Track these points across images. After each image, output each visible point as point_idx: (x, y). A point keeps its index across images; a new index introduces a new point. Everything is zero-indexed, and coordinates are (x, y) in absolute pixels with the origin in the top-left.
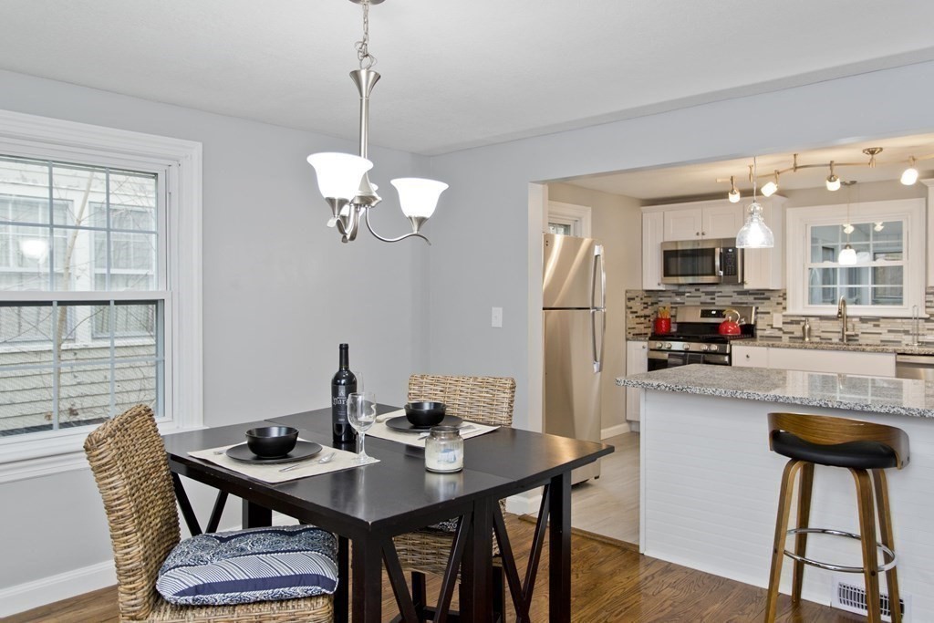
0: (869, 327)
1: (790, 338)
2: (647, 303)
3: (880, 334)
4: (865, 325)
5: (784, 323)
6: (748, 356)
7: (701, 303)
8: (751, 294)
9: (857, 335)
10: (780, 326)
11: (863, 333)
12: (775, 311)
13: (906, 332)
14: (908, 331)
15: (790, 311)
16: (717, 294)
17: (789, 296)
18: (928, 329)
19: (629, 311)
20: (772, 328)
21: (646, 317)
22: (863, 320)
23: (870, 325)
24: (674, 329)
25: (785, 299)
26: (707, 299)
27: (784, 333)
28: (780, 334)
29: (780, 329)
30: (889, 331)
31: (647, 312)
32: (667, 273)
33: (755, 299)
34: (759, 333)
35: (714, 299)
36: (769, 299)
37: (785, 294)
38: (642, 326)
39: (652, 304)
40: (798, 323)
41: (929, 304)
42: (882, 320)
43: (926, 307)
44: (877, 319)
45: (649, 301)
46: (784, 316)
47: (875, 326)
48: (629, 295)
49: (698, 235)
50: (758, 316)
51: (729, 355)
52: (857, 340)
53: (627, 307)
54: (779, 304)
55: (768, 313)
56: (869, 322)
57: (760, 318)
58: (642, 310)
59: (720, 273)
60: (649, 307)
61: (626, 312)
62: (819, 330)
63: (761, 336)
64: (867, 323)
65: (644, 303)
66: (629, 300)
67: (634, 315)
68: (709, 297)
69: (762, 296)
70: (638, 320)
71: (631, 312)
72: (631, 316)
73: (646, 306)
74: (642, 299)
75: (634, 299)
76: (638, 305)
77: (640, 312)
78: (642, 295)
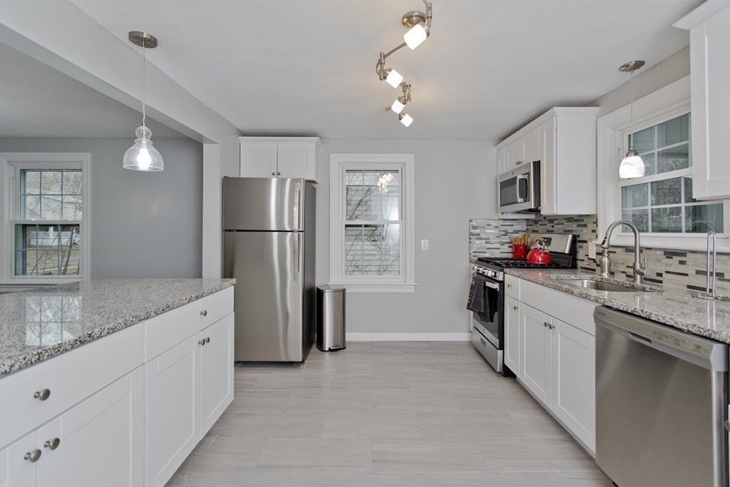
0: (674, 264)
2: (506, 231)
3: (687, 275)
4: (669, 261)
5: (597, 254)
6: (509, 286)
8: (576, 221)
9: (659, 275)
10: (595, 257)
11: (667, 272)
12: (591, 240)
13: (720, 276)
14: (722, 274)
15: (600, 240)
16: (556, 222)
17: (600, 222)
19: (474, 238)
20: (588, 258)
21: (503, 243)
22: (670, 254)
23: (677, 259)
25: (597, 226)
26: (550, 227)
27: (598, 265)
29: (594, 261)
30: (698, 272)
32: (503, 203)
33: (579, 226)
35: (553, 227)
36: (585, 226)
37: (597, 220)
38: (498, 251)
39: (516, 232)
42: (688, 255)
44: (684, 253)
45: (510, 229)
46: (596, 245)
47: (682, 263)
48: (474, 223)
49: (517, 163)
50: (578, 244)
51: (502, 283)
52: (661, 282)
53: (471, 234)
54: (594, 231)
55: (586, 242)
56: (674, 257)
57: (581, 247)
58: (497, 237)
59: (520, 200)
60: (509, 235)
61: (470, 238)
62: (624, 264)
63: (582, 268)
64: (672, 258)
65: (500, 231)
66: (475, 228)
67: (484, 242)
68: (551, 224)
69: (582, 223)
70: (489, 246)
71: (477, 239)
72: (478, 242)
73: (504, 233)
74: (496, 227)
75: (483, 227)
76: (490, 233)
77: (493, 239)
78: (498, 223)
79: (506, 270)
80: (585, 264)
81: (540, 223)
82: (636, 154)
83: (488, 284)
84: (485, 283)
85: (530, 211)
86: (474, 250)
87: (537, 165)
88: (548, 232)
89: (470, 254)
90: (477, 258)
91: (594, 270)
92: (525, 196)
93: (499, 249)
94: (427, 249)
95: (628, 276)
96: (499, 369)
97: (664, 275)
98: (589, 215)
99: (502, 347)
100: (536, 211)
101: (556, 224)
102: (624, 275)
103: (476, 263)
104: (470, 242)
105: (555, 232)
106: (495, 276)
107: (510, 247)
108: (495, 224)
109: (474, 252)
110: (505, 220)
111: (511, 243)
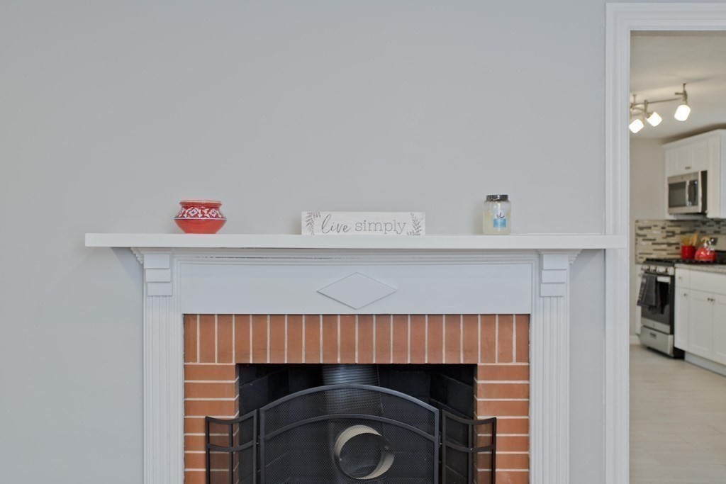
2: (673, 232)
16: (722, 223)
19: (640, 239)
21: (670, 245)
31: (673, 240)
32: (671, 205)
35: (719, 228)
38: (665, 253)
39: (683, 233)
45: (678, 230)
48: (641, 224)
49: (686, 169)
51: (673, 278)
53: (638, 235)
58: (663, 238)
59: (688, 203)
60: (676, 235)
61: (636, 240)
65: (668, 232)
66: (641, 229)
67: (650, 243)
68: (718, 226)
70: (657, 247)
71: (644, 240)
72: (644, 243)
73: (670, 234)
74: (663, 228)
75: (650, 228)
76: (656, 233)
77: (659, 240)
78: (665, 224)
79: (676, 265)
81: (707, 224)
83: (661, 279)
84: (656, 279)
85: (698, 214)
86: (641, 251)
87: (704, 174)
88: (716, 232)
89: (636, 256)
90: (644, 259)
92: (693, 200)
93: (665, 250)
96: (670, 351)
99: (672, 332)
100: (703, 213)
101: (723, 225)
103: (644, 263)
104: (636, 244)
105: (722, 232)
106: (666, 271)
107: (677, 248)
108: (662, 224)
109: (640, 254)
110: (672, 221)
111: (678, 244)
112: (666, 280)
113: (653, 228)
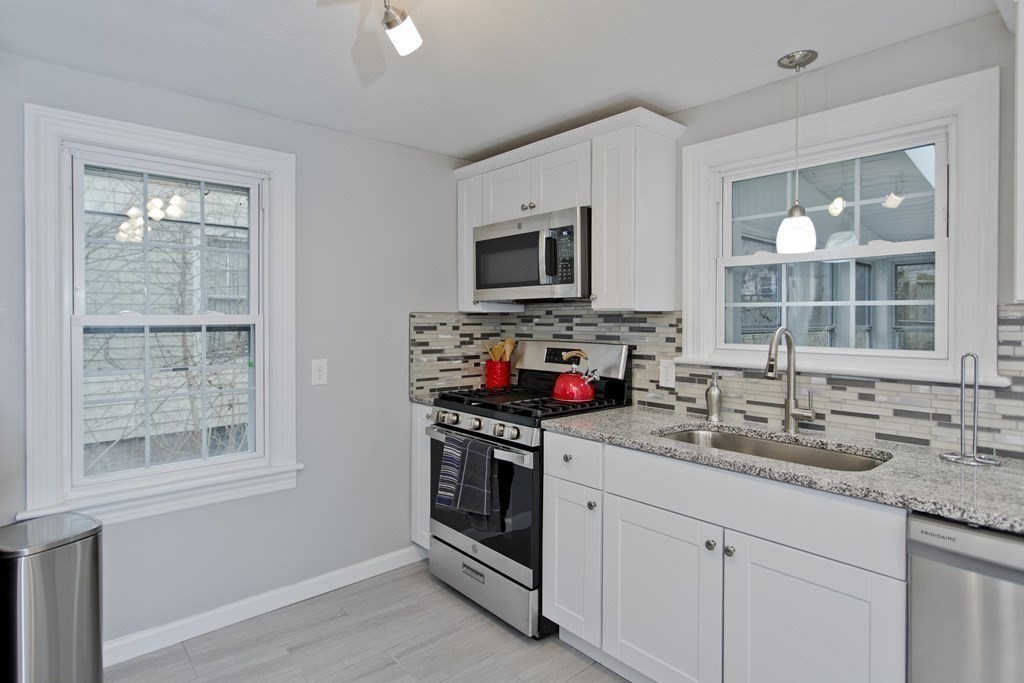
0: (849, 398)
1: (689, 410)
2: (470, 336)
3: (876, 417)
4: (839, 395)
5: (678, 379)
6: (567, 459)
7: (555, 336)
8: (625, 320)
9: (821, 416)
10: (672, 384)
11: (834, 412)
12: (664, 355)
13: (943, 420)
14: (948, 417)
15: (687, 356)
17: (686, 325)
18: (1005, 417)
19: (418, 350)
20: (658, 387)
21: (466, 359)
22: (837, 382)
23: (852, 393)
24: (515, 381)
25: (680, 331)
26: (560, 328)
27: (679, 399)
28: (670, 400)
29: (671, 391)
30: (897, 413)
31: (471, 350)
32: (481, 284)
33: (631, 329)
34: (637, 396)
35: (570, 329)
36: (652, 330)
37: (679, 321)
38: (458, 375)
39: (485, 336)
40: (702, 379)
41: (1007, 350)
42: (878, 385)
43: (1000, 358)
44: (868, 382)
45: (477, 331)
46: (677, 365)
47: (862, 397)
48: (418, 322)
49: (524, 208)
50: (636, 362)
51: (538, 451)
52: (822, 428)
53: (413, 343)
54: (670, 340)
55: (651, 358)
56: (848, 388)
57: (638, 366)
58: (456, 347)
59: (544, 278)
60: (475, 341)
61: (411, 352)
62: (741, 397)
63: (640, 402)
64: (845, 389)
65: (462, 335)
66: (420, 330)
67: (435, 356)
68: (567, 324)
69: (642, 325)
70: (445, 365)
71: (424, 352)
72: (425, 358)
73: (467, 339)
74: (456, 328)
75: (434, 328)
76: (445, 340)
77: (450, 351)
78: (458, 321)
79: (545, 423)
80: (649, 397)
81: (536, 320)
82: (803, 213)
83: (500, 454)
84: (491, 453)
86: (420, 376)
87: (587, 213)
89: (411, 385)
90: (427, 391)
91: (672, 407)
93: (459, 369)
94: (324, 381)
95: (747, 418)
96: (530, 629)
97: (829, 417)
98: (660, 313)
99: (538, 584)
100: (582, 301)
101: (577, 325)
102: (741, 416)
103: (437, 403)
104: (411, 360)
106: (518, 437)
107: (477, 365)
108: (453, 322)
109: (418, 380)
110: (469, 314)
111: (477, 357)
112: (528, 461)
113: (439, 328)
